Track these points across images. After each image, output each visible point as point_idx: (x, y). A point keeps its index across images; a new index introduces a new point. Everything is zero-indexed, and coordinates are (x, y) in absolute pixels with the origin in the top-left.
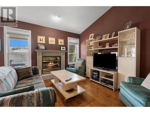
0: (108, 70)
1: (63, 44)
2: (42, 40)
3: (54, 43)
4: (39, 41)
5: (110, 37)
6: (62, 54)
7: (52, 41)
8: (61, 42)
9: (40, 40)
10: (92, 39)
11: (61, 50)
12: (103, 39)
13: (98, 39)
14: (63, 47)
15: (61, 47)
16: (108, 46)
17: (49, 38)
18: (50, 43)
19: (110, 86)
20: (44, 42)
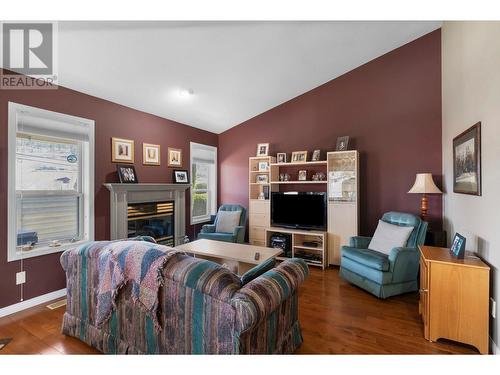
0: (309, 230)
1: (178, 163)
2: (125, 152)
3: (156, 160)
4: (117, 157)
5: (309, 158)
6: (177, 193)
7: (152, 154)
8: (175, 156)
9: (121, 152)
10: (265, 156)
11: (174, 181)
12: (294, 162)
13: (281, 158)
14: (180, 173)
15: (177, 173)
16: (304, 178)
17: (144, 145)
18: (147, 160)
19: (316, 263)
20: (129, 158)
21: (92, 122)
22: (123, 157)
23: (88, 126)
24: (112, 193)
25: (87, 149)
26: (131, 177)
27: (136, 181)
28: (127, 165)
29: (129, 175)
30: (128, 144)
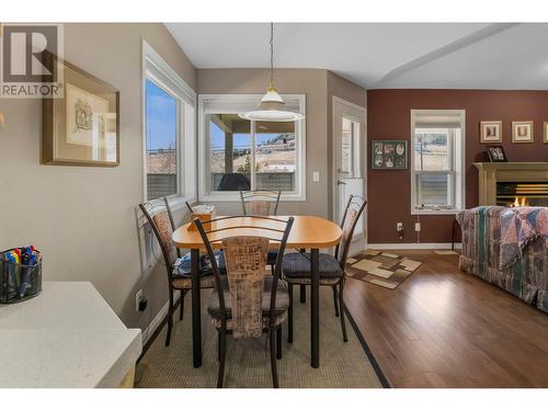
2: (492, 133)
3: (528, 138)
4: (484, 138)
7: (522, 132)
9: (489, 134)
17: (513, 123)
18: (517, 138)
20: (497, 138)
21: (463, 112)
22: (491, 138)
23: (460, 115)
24: (481, 172)
25: (459, 135)
26: (500, 156)
27: (505, 160)
28: (494, 145)
29: (498, 154)
30: (497, 125)
